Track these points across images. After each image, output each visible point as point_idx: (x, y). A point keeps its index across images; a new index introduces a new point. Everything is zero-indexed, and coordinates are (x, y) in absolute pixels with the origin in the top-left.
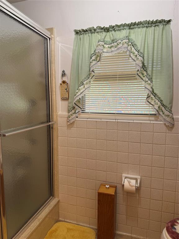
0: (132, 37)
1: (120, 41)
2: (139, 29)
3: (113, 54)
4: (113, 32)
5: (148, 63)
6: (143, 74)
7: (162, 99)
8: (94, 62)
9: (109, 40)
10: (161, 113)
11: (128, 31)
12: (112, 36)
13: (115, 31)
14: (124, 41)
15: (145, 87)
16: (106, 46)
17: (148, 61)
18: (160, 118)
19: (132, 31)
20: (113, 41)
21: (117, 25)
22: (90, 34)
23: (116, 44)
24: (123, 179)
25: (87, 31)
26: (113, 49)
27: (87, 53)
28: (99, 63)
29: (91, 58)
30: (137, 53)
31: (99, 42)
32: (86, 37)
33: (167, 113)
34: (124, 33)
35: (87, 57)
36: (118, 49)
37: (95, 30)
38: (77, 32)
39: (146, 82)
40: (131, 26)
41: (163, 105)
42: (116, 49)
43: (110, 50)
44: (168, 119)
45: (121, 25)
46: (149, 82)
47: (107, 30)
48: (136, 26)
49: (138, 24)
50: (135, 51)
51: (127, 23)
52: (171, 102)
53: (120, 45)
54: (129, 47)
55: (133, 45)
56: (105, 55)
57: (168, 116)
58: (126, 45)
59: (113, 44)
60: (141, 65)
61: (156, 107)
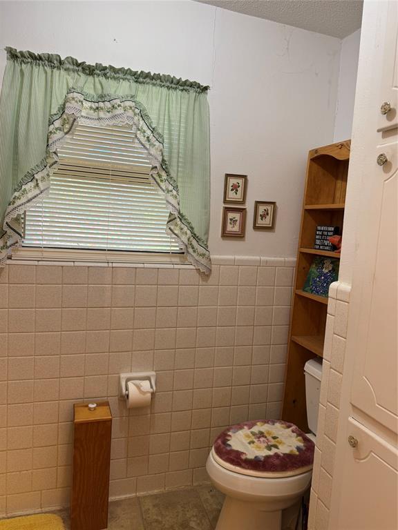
0: (141, 98)
1: (118, 102)
2: (154, 88)
3: (104, 124)
4: (103, 79)
5: (170, 157)
6: (160, 176)
7: (193, 226)
8: (59, 134)
9: (92, 92)
10: (191, 250)
11: (134, 85)
12: (98, 86)
13: (107, 78)
14: (128, 104)
15: (167, 201)
16: (87, 104)
18: (190, 259)
19: (141, 87)
20: (102, 98)
21: (111, 67)
22: (48, 69)
23: (108, 105)
24: (124, 382)
25: (40, 58)
26: (102, 114)
27: (40, 108)
28: (67, 136)
29: (51, 123)
30: (149, 132)
31: (69, 91)
32: (39, 73)
33: (201, 250)
34: (123, 88)
35: (40, 119)
36: (114, 117)
37: (61, 62)
38: (13, 55)
39: (168, 191)
40: (141, 78)
41: (195, 236)
42: (109, 115)
43: (95, 115)
44: (203, 261)
45: (120, 69)
46: (175, 192)
47: (90, 71)
48: (148, 80)
49: (152, 78)
50: (145, 128)
51: (134, 70)
52: (207, 233)
53: (119, 111)
54: (136, 118)
55: (144, 116)
56: (81, 122)
57: (203, 255)
58: (130, 113)
59: (101, 104)
60: (160, 159)
61: (184, 239)
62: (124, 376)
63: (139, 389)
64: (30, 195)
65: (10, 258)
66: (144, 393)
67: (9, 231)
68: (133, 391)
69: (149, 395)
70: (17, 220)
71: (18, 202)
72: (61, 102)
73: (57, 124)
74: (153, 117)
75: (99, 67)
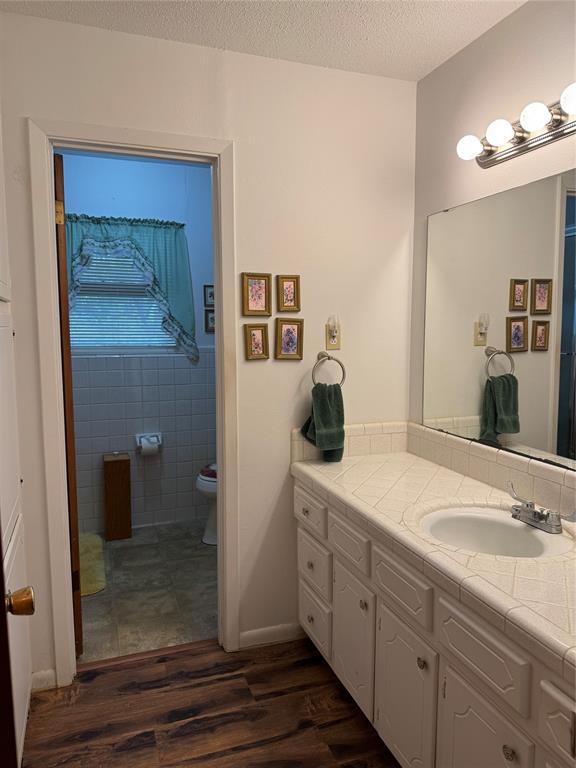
0: (136, 236)
1: (119, 241)
2: (145, 229)
4: (106, 226)
5: (160, 275)
6: (155, 290)
7: (182, 323)
8: (79, 267)
9: (100, 235)
10: (182, 343)
11: (130, 228)
12: (104, 231)
13: (109, 224)
14: (126, 242)
15: (160, 308)
16: (97, 244)
18: (182, 349)
19: (134, 228)
20: (107, 239)
21: (112, 218)
22: (69, 224)
23: (112, 244)
24: (138, 440)
26: (108, 251)
28: (86, 267)
29: (73, 260)
30: (143, 260)
31: (84, 238)
33: (188, 341)
34: (123, 231)
36: (117, 252)
37: (77, 218)
39: (160, 301)
40: (133, 223)
41: (184, 333)
42: (113, 251)
43: (102, 250)
44: (192, 350)
45: (120, 219)
46: (164, 301)
47: (97, 221)
48: (140, 223)
49: (142, 222)
50: (140, 257)
51: (128, 218)
52: (193, 329)
53: (120, 248)
54: (133, 251)
55: (139, 248)
56: (94, 256)
57: (191, 346)
58: (128, 249)
59: (107, 244)
60: (152, 279)
61: (175, 334)
62: (138, 436)
63: (148, 441)
66: (151, 443)
68: (144, 443)
69: (156, 446)
72: (79, 244)
73: (78, 260)
74: (146, 251)
75: (104, 218)
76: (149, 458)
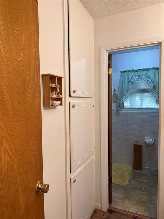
0: (149, 74)
1: (143, 76)
2: (152, 71)
3: (140, 81)
4: (139, 72)
6: (154, 90)
8: (130, 85)
9: (137, 75)
11: (146, 71)
12: (139, 73)
13: (140, 71)
14: (145, 76)
15: (155, 97)
16: (136, 78)
17: (156, 84)
19: (148, 71)
20: (139, 76)
21: (141, 69)
22: (128, 73)
23: (141, 77)
24: (146, 139)
25: (126, 71)
26: (139, 79)
28: (132, 85)
30: (151, 81)
31: (132, 76)
32: (126, 74)
34: (144, 72)
35: (127, 83)
36: (142, 79)
37: (130, 71)
38: (121, 72)
39: (155, 94)
40: (148, 69)
43: (138, 79)
45: (143, 69)
46: (157, 94)
47: (136, 71)
48: (150, 69)
49: (151, 69)
50: (150, 80)
51: (146, 68)
53: (143, 78)
54: (147, 79)
55: (149, 77)
56: (135, 82)
58: (145, 78)
59: (139, 77)
60: (153, 87)
64: (124, 98)
65: (121, 111)
66: (150, 141)
67: (121, 105)
68: (147, 140)
70: (122, 103)
71: (122, 100)
72: (131, 78)
73: (130, 83)
74: (152, 77)
75: (138, 70)
76: (149, 146)
